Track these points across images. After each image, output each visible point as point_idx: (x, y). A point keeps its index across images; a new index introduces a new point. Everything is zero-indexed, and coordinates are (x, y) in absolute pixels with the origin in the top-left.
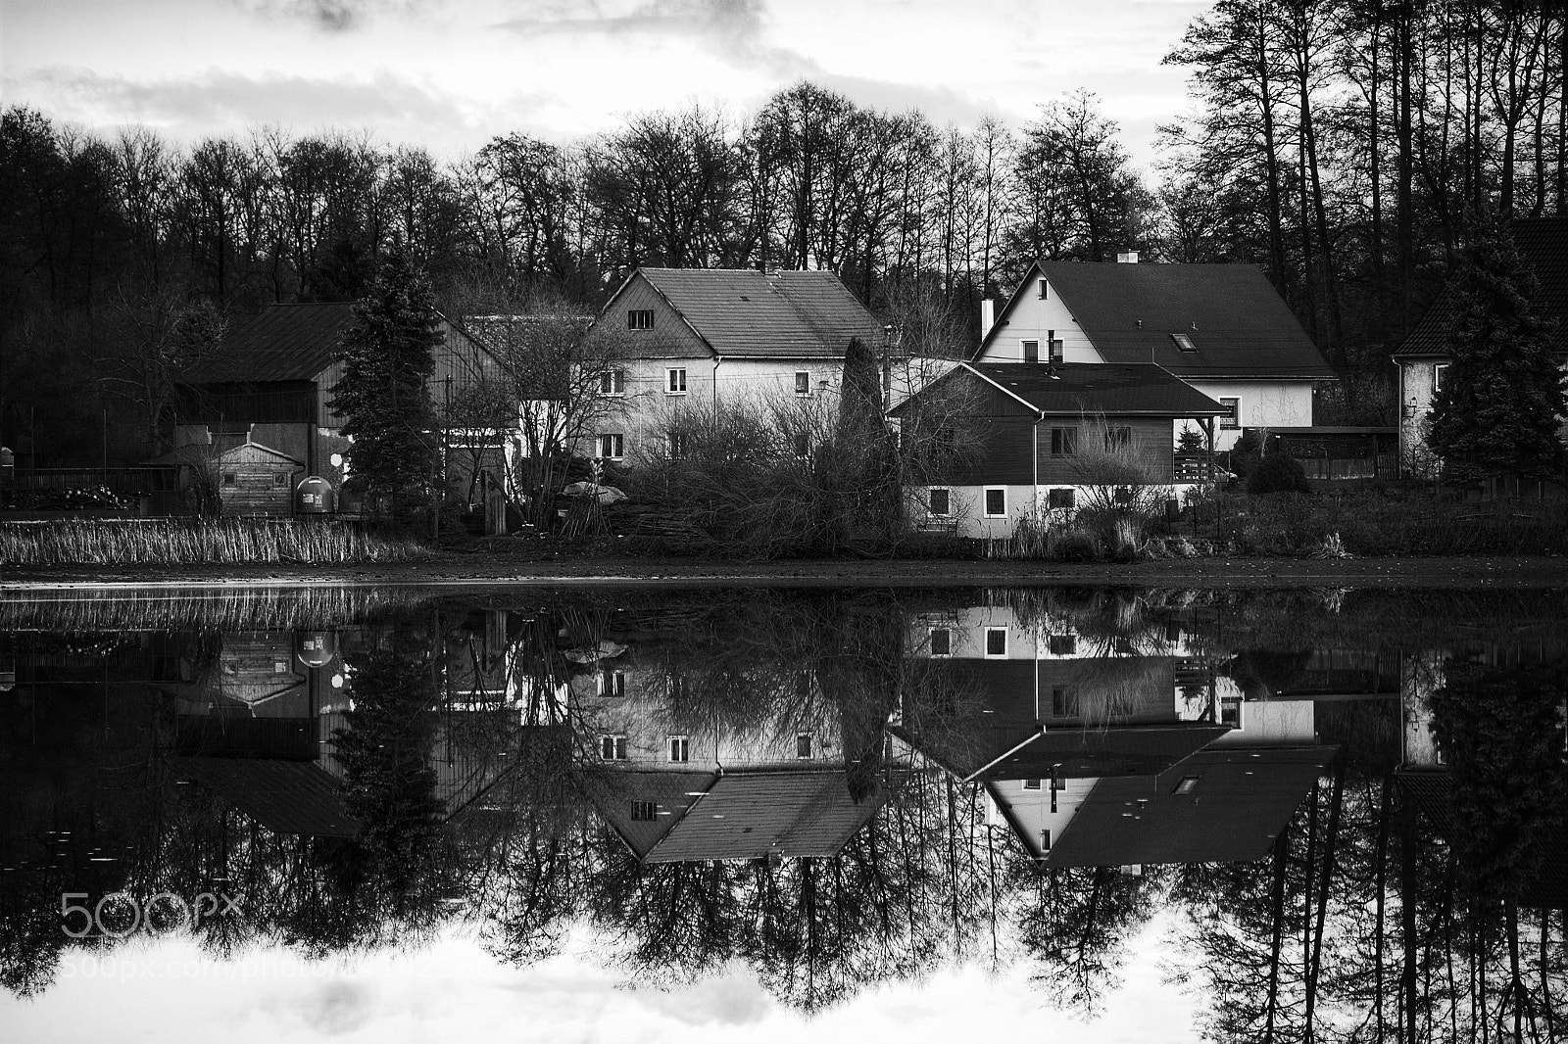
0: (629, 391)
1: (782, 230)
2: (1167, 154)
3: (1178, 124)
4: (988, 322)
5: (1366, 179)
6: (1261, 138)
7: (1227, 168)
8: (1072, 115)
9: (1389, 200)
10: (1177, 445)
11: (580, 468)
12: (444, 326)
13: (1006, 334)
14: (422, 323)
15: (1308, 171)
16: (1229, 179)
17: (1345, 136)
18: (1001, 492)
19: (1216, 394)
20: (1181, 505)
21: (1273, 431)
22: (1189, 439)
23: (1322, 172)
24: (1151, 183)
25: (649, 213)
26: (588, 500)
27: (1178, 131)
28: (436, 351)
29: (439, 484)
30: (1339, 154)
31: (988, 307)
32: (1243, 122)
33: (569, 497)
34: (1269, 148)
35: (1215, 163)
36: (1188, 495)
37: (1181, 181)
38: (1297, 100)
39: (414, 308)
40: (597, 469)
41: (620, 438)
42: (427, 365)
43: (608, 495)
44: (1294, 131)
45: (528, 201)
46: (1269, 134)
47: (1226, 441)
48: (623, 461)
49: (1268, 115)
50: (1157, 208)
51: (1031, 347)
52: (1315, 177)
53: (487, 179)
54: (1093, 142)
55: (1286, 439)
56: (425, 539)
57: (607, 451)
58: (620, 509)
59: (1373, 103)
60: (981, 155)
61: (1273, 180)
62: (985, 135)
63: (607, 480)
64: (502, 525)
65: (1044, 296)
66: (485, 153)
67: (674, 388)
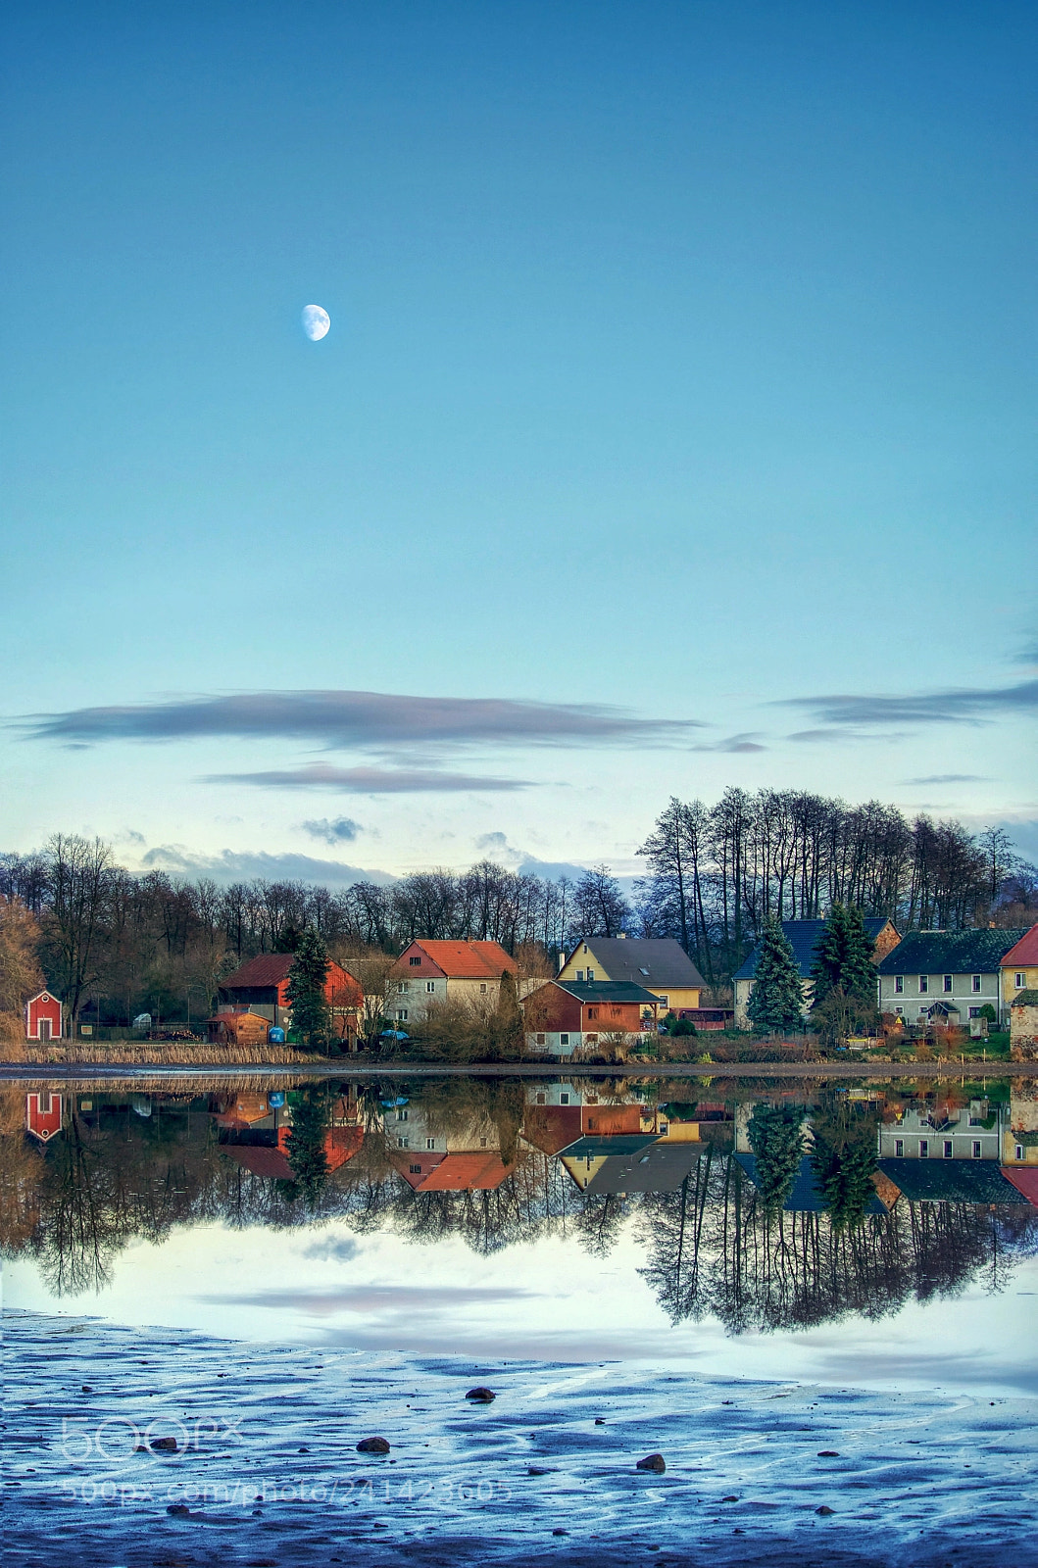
0: (410, 991)
1: (476, 923)
2: (638, 892)
3: (643, 880)
4: (562, 963)
5: (721, 904)
6: (678, 886)
7: (664, 898)
8: (598, 876)
9: (731, 913)
10: (641, 1015)
11: (388, 1024)
12: (331, 963)
13: (569, 967)
14: (322, 962)
15: (697, 900)
16: (664, 903)
17: (714, 886)
18: (567, 1035)
19: (658, 994)
20: (643, 1041)
21: (682, 1010)
22: (647, 1013)
23: (703, 900)
24: (632, 904)
25: (420, 916)
26: (391, 1038)
27: (642, 883)
28: (327, 974)
29: (329, 1031)
30: (710, 893)
31: (562, 956)
32: (670, 879)
33: (384, 1036)
34: (681, 890)
35: (658, 897)
36: (646, 1037)
37: (644, 903)
38: (693, 870)
39: (319, 956)
40: (396, 1024)
41: (406, 1012)
42: (323, 979)
43: (400, 1035)
44: (691, 883)
45: (369, 911)
46: (681, 885)
47: (662, 1014)
48: (408, 1021)
49: (680, 876)
50: (634, 915)
51: (580, 973)
52: (700, 902)
53: (352, 901)
54: (607, 887)
55: (687, 1014)
56: (321, 1053)
57: (401, 1017)
58: (405, 1041)
59: (724, 872)
60: (560, 892)
61: (682, 904)
62: (562, 883)
63: (400, 1029)
64: (355, 1048)
65: (585, 952)
66: (350, 890)
67: (429, 990)
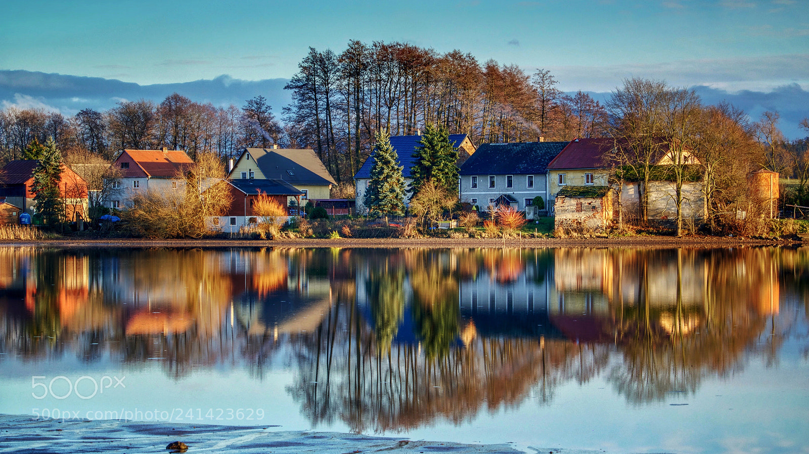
0: (122, 187)
1: (169, 139)
2: (286, 116)
3: (289, 107)
4: (232, 167)
5: (346, 124)
6: (314, 112)
7: (304, 120)
8: (257, 104)
9: (353, 131)
10: (288, 204)
11: (106, 211)
12: (64, 167)
13: (237, 170)
14: (58, 166)
15: (329, 122)
16: (304, 124)
17: (340, 111)
18: (235, 218)
19: (301, 189)
20: (289, 223)
21: (317, 201)
22: (292, 203)
23: (332, 122)
24: (282, 125)
26: (108, 220)
28: (62, 175)
30: (338, 117)
31: (232, 162)
32: (308, 106)
33: (103, 220)
34: (317, 115)
35: (300, 119)
36: (292, 220)
37: (291, 124)
38: (325, 100)
39: (56, 162)
40: (111, 211)
41: (118, 202)
42: (59, 178)
43: (115, 219)
44: (324, 109)
46: (317, 111)
47: (303, 203)
49: (316, 105)
50: (283, 133)
51: (244, 174)
54: (264, 112)
55: (321, 203)
56: (58, 232)
57: (115, 206)
58: (118, 223)
59: (348, 101)
60: (229, 117)
61: (318, 125)
62: (231, 110)
63: (115, 214)
64: (82, 228)
65: (248, 159)
66: (78, 115)
67: (135, 186)
